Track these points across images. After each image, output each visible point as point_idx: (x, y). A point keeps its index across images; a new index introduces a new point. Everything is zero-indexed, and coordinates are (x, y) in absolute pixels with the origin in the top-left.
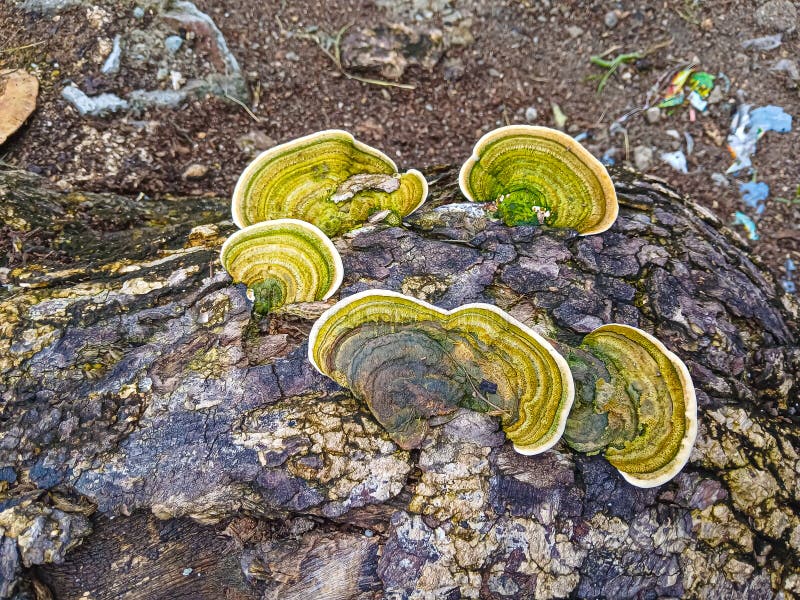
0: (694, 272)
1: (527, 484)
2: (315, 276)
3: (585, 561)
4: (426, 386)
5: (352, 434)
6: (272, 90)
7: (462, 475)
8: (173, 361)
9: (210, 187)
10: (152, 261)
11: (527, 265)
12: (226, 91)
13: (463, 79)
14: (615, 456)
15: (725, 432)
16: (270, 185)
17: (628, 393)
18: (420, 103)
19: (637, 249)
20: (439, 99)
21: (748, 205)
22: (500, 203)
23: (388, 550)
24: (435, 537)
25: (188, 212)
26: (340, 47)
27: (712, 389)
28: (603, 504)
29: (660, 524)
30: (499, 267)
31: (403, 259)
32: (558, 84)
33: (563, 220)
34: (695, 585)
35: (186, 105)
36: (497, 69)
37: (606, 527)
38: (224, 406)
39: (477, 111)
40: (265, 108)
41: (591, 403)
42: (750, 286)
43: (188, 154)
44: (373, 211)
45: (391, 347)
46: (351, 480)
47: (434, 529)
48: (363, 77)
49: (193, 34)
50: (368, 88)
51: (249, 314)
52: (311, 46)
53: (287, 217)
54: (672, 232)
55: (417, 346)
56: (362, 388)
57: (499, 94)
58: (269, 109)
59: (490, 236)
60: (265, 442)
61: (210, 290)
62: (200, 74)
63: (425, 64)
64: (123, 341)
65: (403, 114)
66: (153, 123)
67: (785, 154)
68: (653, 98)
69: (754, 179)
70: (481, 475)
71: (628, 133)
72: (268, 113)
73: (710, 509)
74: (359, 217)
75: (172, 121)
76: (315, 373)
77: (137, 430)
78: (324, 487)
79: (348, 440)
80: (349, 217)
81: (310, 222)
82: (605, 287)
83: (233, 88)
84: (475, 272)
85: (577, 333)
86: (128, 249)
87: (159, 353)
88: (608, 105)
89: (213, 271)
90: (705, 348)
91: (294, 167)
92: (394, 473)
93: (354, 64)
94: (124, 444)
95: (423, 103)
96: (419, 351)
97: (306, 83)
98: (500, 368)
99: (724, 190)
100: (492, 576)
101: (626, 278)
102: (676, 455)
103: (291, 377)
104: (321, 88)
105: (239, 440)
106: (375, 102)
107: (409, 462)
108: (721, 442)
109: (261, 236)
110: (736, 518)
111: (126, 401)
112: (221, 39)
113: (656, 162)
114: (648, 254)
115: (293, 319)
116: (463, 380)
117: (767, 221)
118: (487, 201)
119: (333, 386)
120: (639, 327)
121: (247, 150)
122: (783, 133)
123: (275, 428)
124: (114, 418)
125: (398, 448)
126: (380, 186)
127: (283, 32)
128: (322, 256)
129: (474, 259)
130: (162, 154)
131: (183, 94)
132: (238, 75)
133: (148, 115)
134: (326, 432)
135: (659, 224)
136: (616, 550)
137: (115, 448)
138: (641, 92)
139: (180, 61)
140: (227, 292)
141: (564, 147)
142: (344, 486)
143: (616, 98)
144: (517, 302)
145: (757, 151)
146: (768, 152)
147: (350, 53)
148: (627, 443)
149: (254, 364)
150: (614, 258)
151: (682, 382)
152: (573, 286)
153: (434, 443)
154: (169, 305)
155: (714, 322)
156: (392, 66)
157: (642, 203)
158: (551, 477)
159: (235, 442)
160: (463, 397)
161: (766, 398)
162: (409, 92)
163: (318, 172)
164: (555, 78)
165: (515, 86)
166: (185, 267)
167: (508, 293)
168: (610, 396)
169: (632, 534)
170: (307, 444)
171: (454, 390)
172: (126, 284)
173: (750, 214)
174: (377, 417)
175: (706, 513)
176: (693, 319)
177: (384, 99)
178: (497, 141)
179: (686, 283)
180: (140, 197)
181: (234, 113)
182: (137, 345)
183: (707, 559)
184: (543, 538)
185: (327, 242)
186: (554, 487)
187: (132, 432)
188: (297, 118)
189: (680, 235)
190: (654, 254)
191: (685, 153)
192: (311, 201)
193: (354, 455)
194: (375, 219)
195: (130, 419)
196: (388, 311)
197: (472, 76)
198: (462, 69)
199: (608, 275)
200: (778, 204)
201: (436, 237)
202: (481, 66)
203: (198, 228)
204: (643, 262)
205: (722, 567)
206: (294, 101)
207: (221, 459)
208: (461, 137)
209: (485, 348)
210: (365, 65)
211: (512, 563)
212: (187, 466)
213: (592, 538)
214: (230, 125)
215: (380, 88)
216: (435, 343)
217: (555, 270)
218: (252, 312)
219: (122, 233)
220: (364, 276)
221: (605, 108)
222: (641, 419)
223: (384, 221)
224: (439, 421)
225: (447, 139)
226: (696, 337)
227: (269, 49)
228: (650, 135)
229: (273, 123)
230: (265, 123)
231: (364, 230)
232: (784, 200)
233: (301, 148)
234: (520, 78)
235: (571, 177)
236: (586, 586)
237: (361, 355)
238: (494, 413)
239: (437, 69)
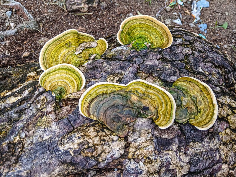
0: (201, 54)
1: (166, 138)
2: (75, 82)
3: (190, 159)
4: (124, 113)
5: (102, 136)
6: (46, 23)
7: (144, 141)
8: (31, 124)
9: (32, 59)
10: (15, 89)
11: (147, 63)
12: (30, 26)
13: (107, 8)
14: (193, 122)
15: (223, 105)
16: (51, 53)
17: (192, 99)
18: (95, 18)
19: (182, 50)
20: (101, 16)
21: (202, 31)
22: (133, 44)
23: (124, 175)
24: (140, 165)
25: (26, 69)
26: (65, 5)
27: (216, 91)
28: (192, 139)
29: (211, 140)
30: (138, 66)
31: (105, 69)
32: (137, 4)
33: (155, 45)
34: (225, 157)
35: (18, 33)
36: (117, 3)
37: (194, 146)
38: (53, 137)
39: (114, 18)
40: (45, 29)
41: (181, 105)
42: (218, 55)
43: (22, 49)
44: (90, 55)
45: (109, 102)
46: (105, 153)
47: (138, 162)
48: (75, 13)
49: (15, 9)
50: (77, 16)
51: (54, 101)
52: (56, 6)
53: (60, 63)
54: (190, 42)
55: (118, 100)
56: (102, 119)
57: (120, 11)
58: (46, 29)
59: (133, 56)
60: (71, 147)
61: (38, 96)
62: (20, 22)
63: (94, 6)
64: (11, 121)
65: (90, 23)
66: (8, 42)
67: (209, 14)
68: (167, 4)
69: (202, 23)
70: (150, 139)
71: (162, 16)
72: (46, 31)
73: (224, 131)
74: (86, 58)
75: (14, 39)
76: (83, 117)
77: (23, 153)
78: (96, 158)
79: (101, 138)
80: (82, 59)
81: (69, 63)
82: (175, 65)
83: (32, 25)
84: (131, 69)
85: (170, 83)
86: (7, 86)
87: (25, 123)
88: (154, 8)
89: (38, 88)
90: (211, 78)
91: (58, 46)
92: (120, 147)
93: (71, 10)
94: (20, 159)
95: (96, 18)
96: (119, 101)
97: (57, 18)
98: (148, 101)
99: (194, 28)
100: (161, 173)
101: (181, 60)
102: (213, 117)
103: (75, 121)
104: (62, 19)
105: (61, 148)
106: (81, 21)
107: (125, 141)
108: (223, 108)
109: (52, 72)
110: (232, 132)
111: (17, 143)
112: (25, 9)
113: (172, 23)
114: (185, 51)
115: (71, 99)
116: (136, 108)
117: (208, 35)
118: (128, 44)
119: (91, 120)
120: (189, 76)
121: (42, 44)
122: (207, 7)
123: (73, 141)
124: (14, 150)
125: (120, 137)
126: (91, 46)
127: (45, 3)
128: (76, 75)
129: (129, 65)
130: (13, 51)
131: (16, 30)
132: (33, 20)
133: (5, 39)
134: (93, 138)
135: (186, 40)
136: (199, 153)
137: (17, 162)
138: (162, 3)
139: (12, 19)
140: (45, 95)
141: (150, 20)
142: (104, 156)
143: (155, 6)
144: (147, 76)
145: (201, 14)
146: (204, 14)
147: (69, 6)
148: (196, 116)
149: (60, 119)
150: (175, 55)
151: (209, 92)
152: (164, 67)
153: (131, 132)
154: (25, 104)
155: (211, 69)
156: (84, 8)
157: (179, 35)
158: (173, 134)
159: (60, 149)
160: (138, 114)
161: (231, 90)
162: (91, 15)
163: (68, 45)
164: (135, 3)
165: (124, 8)
166: (28, 89)
167: (143, 74)
168: (187, 102)
169: (203, 146)
170: (87, 144)
171: (134, 112)
172: (7, 100)
173: (203, 34)
174: (110, 128)
175: (223, 133)
176: (205, 69)
177: (83, 19)
178: (127, 23)
179: (199, 58)
180: (9, 67)
181: (35, 33)
182: (17, 121)
183: (227, 148)
184: (175, 155)
185: (77, 69)
186: (175, 137)
187: (22, 154)
188: (56, 31)
189: (193, 43)
190: (187, 51)
191: (180, 19)
192: (67, 56)
193: (105, 144)
194: (92, 58)
195: (19, 150)
196: (105, 89)
197: (110, 7)
198: (106, 5)
199: (175, 61)
200: (210, 29)
201: (114, 60)
202: (112, 3)
203: (29, 74)
204: (185, 54)
205: (231, 148)
206: (54, 25)
207: (57, 156)
208: (111, 27)
209: (141, 95)
210: (75, 9)
211: (167, 167)
212: (45, 162)
213: (191, 151)
214: (34, 37)
215: (81, 16)
216: (124, 97)
217: (157, 63)
218: (55, 100)
219: (4, 81)
220: (93, 79)
221: (153, 9)
222: (198, 107)
223: (95, 58)
224: (131, 124)
225: (107, 28)
226: (207, 75)
227: (42, 10)
228: (168, 15)
229: (48, 34)
230: (46, 34)
231: (89, 62)
232: (212, 28)
233: (60, 38)
234: (125, 5)
235: (155, 30)
236: (192, 167)
237: (99, 107)
238: (150, 117)
239: (98, 6)
